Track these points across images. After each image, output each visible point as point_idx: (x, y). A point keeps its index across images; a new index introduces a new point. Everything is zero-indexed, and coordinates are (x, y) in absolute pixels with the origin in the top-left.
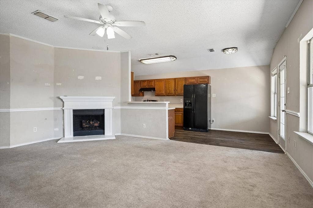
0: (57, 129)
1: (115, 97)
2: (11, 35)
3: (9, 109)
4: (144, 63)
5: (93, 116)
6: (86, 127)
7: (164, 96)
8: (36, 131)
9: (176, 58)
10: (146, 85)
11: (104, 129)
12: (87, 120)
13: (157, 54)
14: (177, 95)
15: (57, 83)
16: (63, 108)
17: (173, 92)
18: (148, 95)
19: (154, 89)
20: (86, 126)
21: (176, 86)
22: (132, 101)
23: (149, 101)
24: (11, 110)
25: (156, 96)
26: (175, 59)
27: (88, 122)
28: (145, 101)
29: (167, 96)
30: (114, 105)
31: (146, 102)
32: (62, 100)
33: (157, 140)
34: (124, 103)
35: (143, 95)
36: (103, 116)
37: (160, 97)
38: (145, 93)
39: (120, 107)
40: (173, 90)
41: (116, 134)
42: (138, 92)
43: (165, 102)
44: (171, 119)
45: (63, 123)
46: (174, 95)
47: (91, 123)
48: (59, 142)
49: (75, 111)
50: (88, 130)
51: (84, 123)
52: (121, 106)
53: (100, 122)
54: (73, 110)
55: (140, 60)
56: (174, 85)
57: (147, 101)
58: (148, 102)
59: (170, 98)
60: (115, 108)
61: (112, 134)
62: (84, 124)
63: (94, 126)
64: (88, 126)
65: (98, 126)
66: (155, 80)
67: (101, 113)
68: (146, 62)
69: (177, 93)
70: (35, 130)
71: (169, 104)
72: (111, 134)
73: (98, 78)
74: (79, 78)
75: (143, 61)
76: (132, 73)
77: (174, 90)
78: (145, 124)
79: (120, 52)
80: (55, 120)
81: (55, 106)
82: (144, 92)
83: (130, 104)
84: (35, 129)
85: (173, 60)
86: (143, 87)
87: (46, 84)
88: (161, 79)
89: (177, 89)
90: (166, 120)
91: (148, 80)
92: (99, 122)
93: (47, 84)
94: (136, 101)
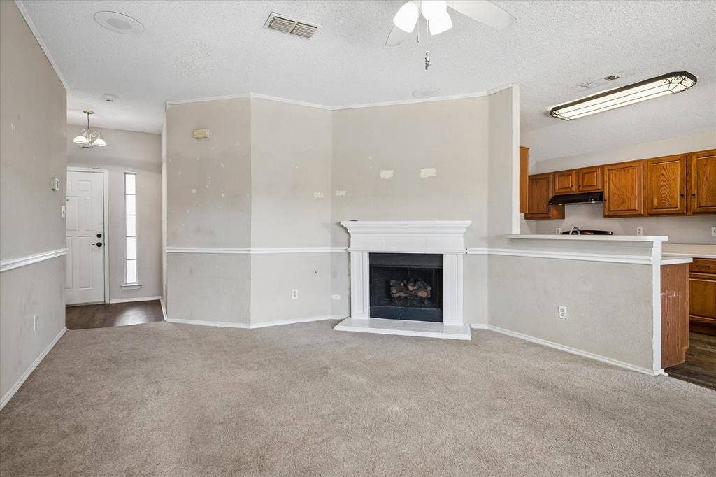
0: (337, 297)
1: (470, 222)
2: (253, 95)
3: (248, 249)
4: (566, 115)
5: (413, 270)
6: (399, 297)
7: (640, 215)
8: (296, 298)
9: (694, 79)
10: (570, 185)
11: (441, 307)
12: (402, 281)
13: (612, 78)
14: (695, 213)
15: (338, 191)
16: (349, 249)
17: (677, 202)
18: (577, 216)
19: (599, 197)
20: (398, 295)
21: (688, 181)
22: (522, 232)
23: (582, 232)
24: (254, 251)
25: (605, 216)
26: (689, 82)
27: (402, 284)
28: (567, 233)
29: (651, 215)
30: (469, 244)
31: (570, 237)
32: (346, 229)
33: (612, 367)
34: (499, 238)
35: (562, 216)
36: (439, 272)
37: (621, 220)
38: (568, 208)
39: (484, 251)
40: (677, 195)
41: (475, 326)
42: (544, 207)
43: (649, 238)
44: (674, 299)
45: (348, 283)
46: (683, 214)
47: (410, 288)
48: (336, 328)
49: (373, 256)
50: (402, 305)
51: (393, 286)
52: (488, 248)
53: (432, 289)
54: (370, 253)
55: (550, 109)
56: (682, 180)
57: (575, 233)
58: (579, 237)
59: (665, 222)
60: (471, 251)
61: (461, 324)
62: (394, 291)
63: (417, 296)
64: (402, 294)
65: (427, 298)
66: (602, 167)
67: (435, 265)
68: (570, 114)
69: (694, 206)
70: (295, 296)
71: (664, 243)
72: (459, 323)
73: (427, 172)
74: (382, 177)
75: (561, 111)
76: (524, 152)
77: (682, 195)
78: (565, 308)
79: (485, 93)
80: (334, 275)
81: (335, 243)
82: (563, 206)
83: (514, 241)
84: (295, 293)
85: (680, 87)
86: (558, 192)
87: (315, 193)
88: (628, 163)
89: (694, 191)
90: (650, 302)
91: (577, 171)
92: (429, 288)
93: (317, 195)
94: (538, 233)
